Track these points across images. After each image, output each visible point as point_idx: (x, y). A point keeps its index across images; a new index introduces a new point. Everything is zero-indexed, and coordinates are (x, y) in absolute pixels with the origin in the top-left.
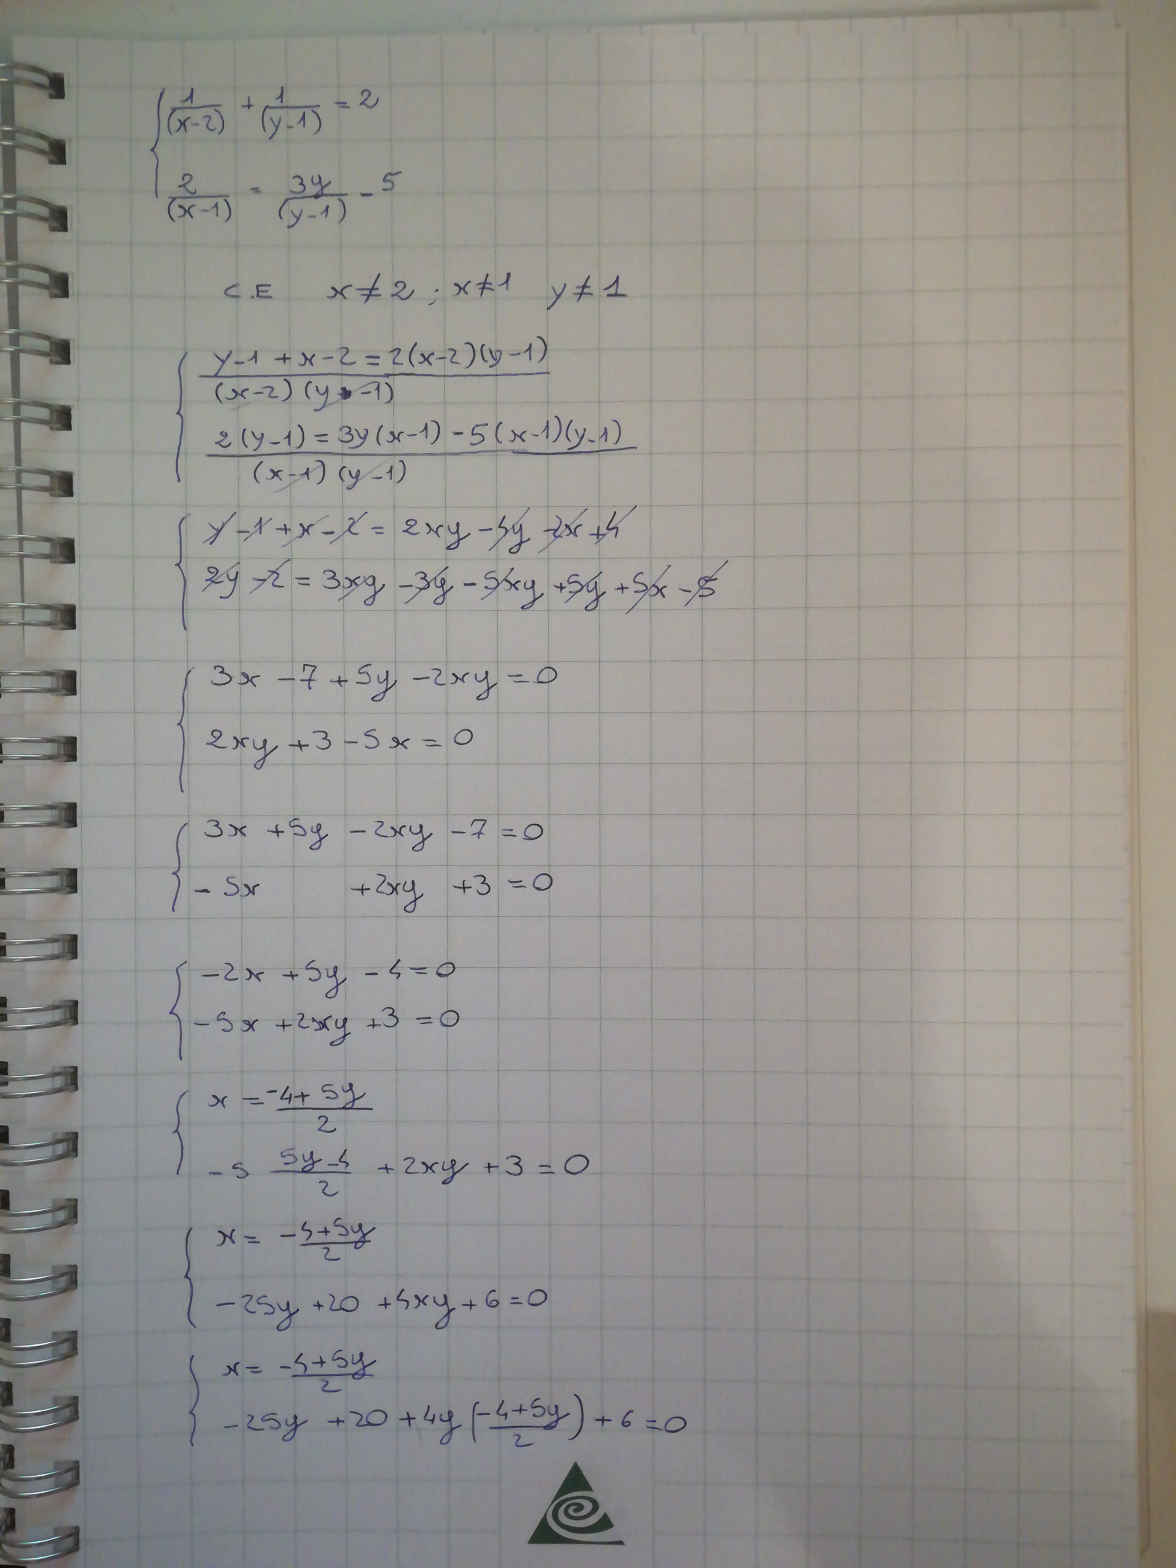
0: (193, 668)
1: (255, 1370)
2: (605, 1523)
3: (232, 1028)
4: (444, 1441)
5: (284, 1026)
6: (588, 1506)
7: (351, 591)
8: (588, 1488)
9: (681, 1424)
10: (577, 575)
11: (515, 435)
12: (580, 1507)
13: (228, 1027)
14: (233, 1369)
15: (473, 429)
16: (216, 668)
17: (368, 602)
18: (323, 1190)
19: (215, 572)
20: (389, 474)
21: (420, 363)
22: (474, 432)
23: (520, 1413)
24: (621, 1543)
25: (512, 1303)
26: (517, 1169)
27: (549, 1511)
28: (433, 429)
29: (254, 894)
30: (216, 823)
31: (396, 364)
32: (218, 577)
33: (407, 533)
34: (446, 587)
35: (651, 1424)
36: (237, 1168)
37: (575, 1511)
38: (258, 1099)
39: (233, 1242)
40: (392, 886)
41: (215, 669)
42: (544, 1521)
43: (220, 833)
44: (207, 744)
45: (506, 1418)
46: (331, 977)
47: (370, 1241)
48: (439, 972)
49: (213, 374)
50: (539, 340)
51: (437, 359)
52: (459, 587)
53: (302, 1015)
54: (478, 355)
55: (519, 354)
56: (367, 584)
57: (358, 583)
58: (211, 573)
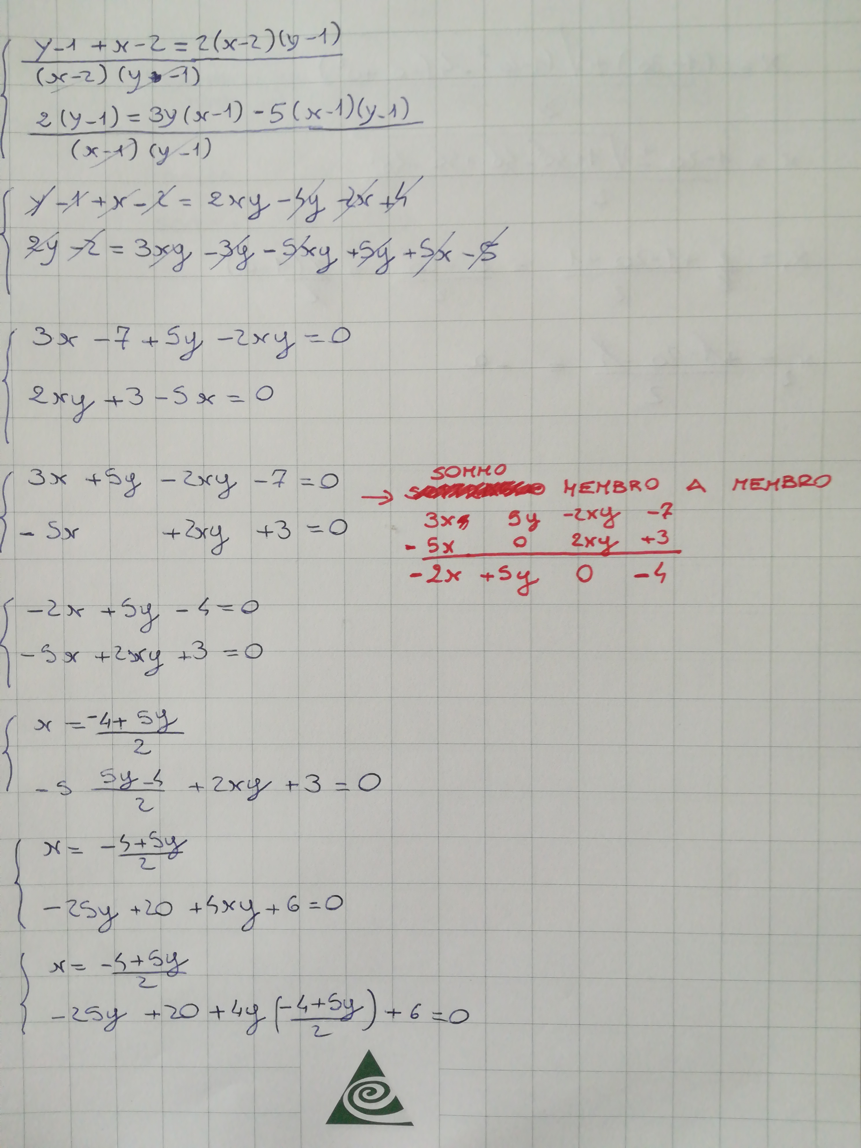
0: (16, 329)
1: (79, 967)
2: (396, 1106)
3: (56, 659)
4: (250, 1032)
5: (102, 658)
6: (381, 1090)
7: (161, 259)
8: (381, 1074)
9: (464, 1015)
10: (368, 242)
11: (311, 113)
12: (373, 1091)
13: (52, 658)
14: (59, 967)
15: (273, 107)
16: (38, 329)
17: (177, 269)
18: (140, 806)
19: (37, 241)
20: (196, 150)
21: (224, 49)
22: (274, 111)
23: (319, 1006)
24: (410, 1124)
25: (311, 908)
26: (315, 787)
27: (344, 1095)
28: (235, 109)
29: (73, 537)
30: (39, 472)
31: (203, 49)
32: (41, 245)
33: (212, 205)
34: (248, 254)
35: (437, 1016)
36: (61, 786)
37: (369, 1094)
38: (80, 723)
39: (58, 853)
40: (200, 531)
41: (36, 330)
42: (341, 1104)
43: (42, 481)
44: (30, 399)
45: (306, 1011)
46: (145, 614)
47: (182, 852)
48: (244, 609)
49: (35, 60)
50: (333, 25)
51: (239, 44)
52: (260, 255)
53: (119, 648)
54: (277, 39)
55: (315, 38)
56: (176, 252)
57: (167, 251)
58: (32, 241)
